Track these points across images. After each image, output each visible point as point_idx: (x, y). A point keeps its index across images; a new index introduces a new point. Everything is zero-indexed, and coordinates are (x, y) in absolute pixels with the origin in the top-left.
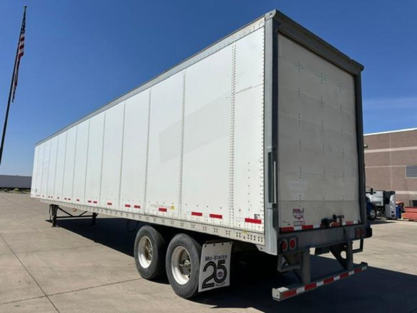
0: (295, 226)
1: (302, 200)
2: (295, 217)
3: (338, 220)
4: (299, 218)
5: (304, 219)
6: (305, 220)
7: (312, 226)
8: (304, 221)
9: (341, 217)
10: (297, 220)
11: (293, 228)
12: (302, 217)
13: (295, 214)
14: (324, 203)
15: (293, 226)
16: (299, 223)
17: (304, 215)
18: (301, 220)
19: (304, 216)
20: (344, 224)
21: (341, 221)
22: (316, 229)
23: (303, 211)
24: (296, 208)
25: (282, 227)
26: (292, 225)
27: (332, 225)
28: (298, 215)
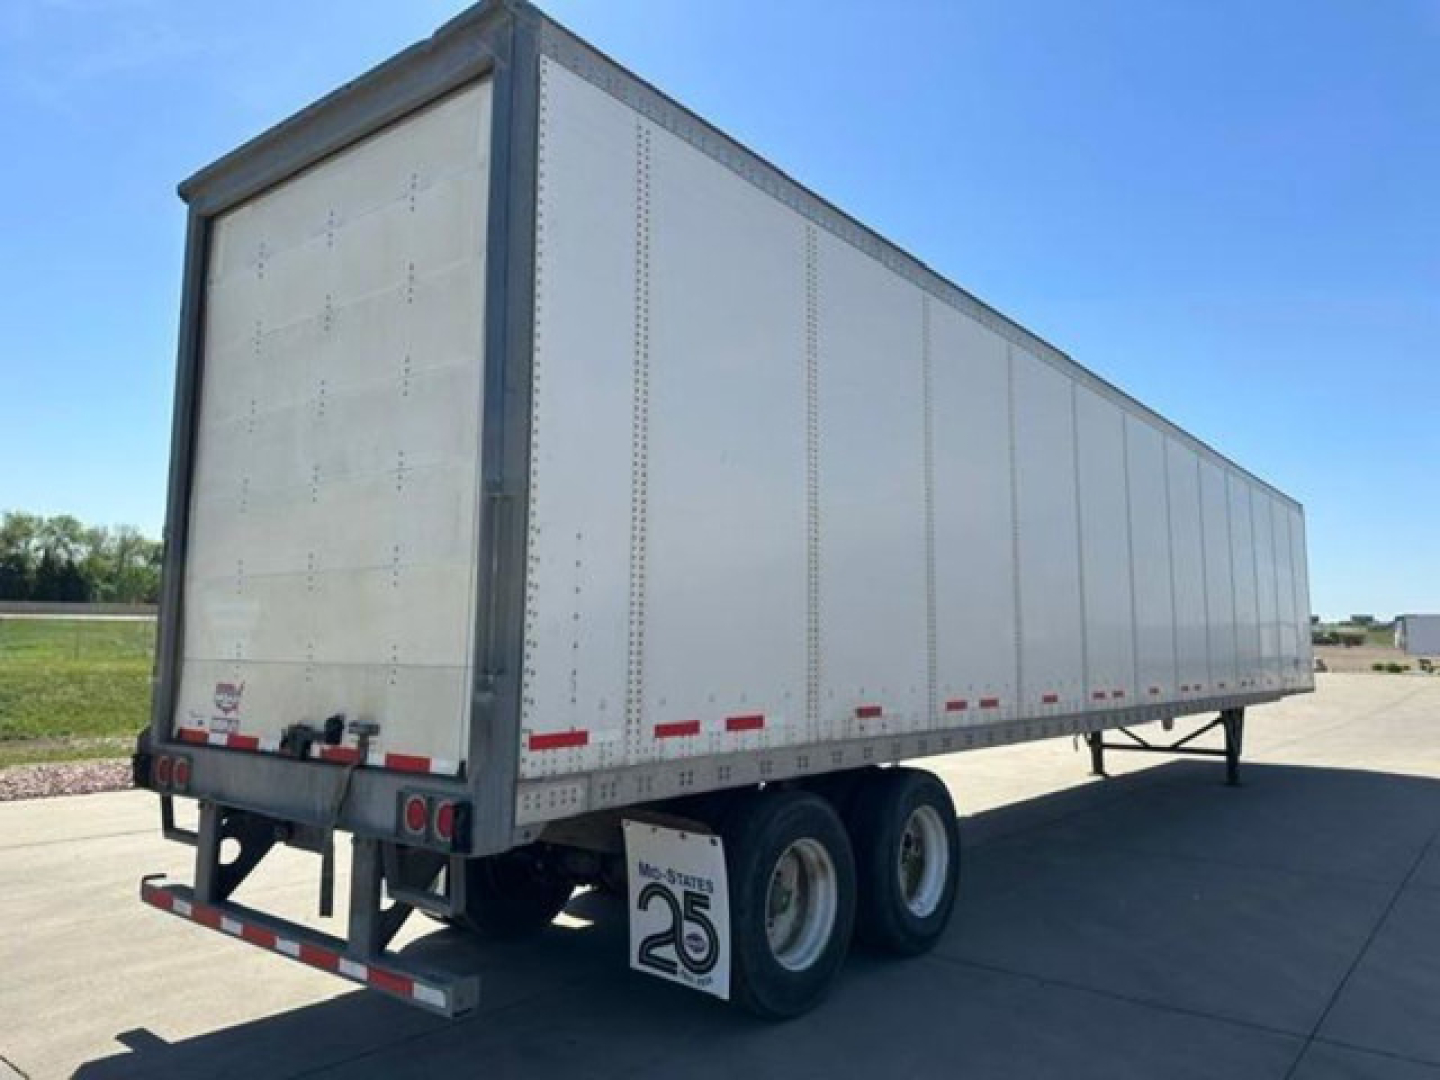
0: (213, 731)
1: (244, 656)
2: (219, 705)
3: (349, 741)
4: (226, 710)
5: (238, 713)
6: (240, 717)
7: (255, 741)
8: (237, 722)
9: (368, 731)
10: (220, 713)
11: (206, 736)
12: (235, 707)
13: (220, 697)
14: (308, 670)
15: (207, 730)
16: (224, 725)
17: (244, 702)
18: (232, 715)
19: (240, 708)
20: (376, 758)
21: (364, 745)
22: (264, 753)
23: (242, 687)
24: (226, 681)
25: (187, 727)
26: (206, 728)
27: (323, 752)
28: (226, 700)
